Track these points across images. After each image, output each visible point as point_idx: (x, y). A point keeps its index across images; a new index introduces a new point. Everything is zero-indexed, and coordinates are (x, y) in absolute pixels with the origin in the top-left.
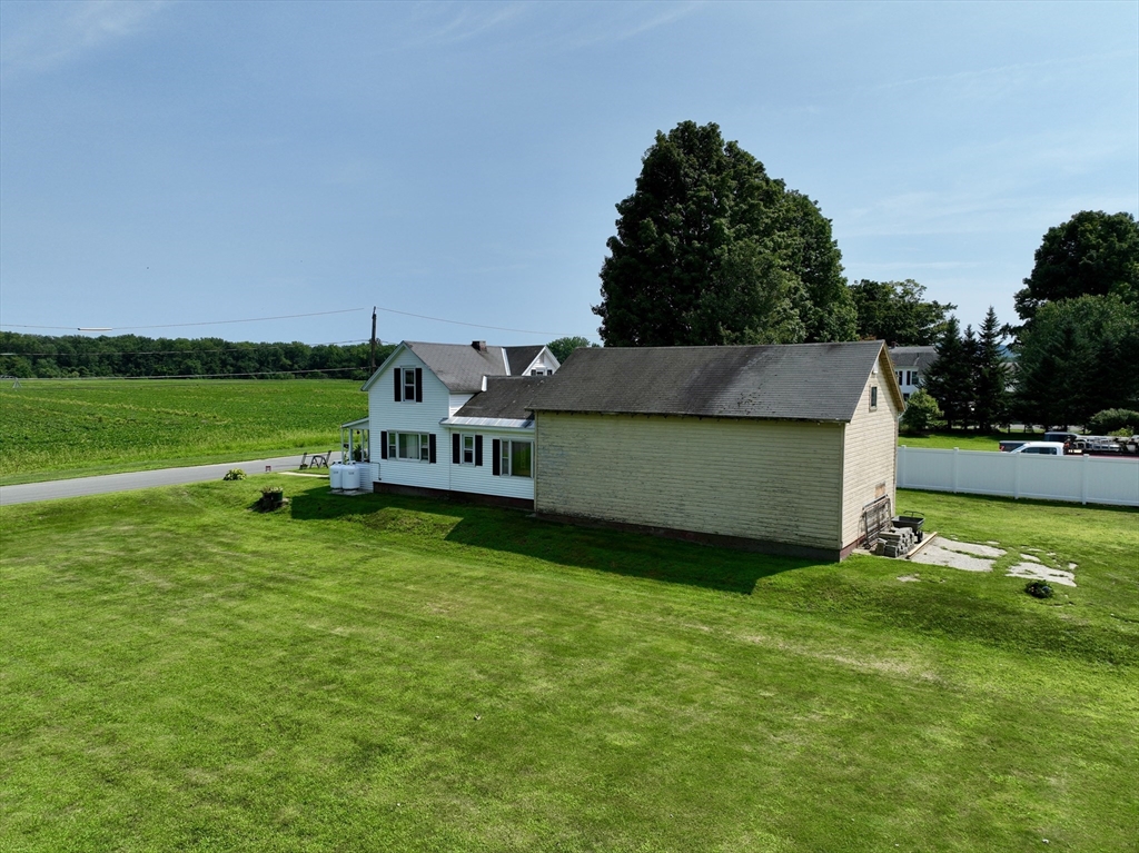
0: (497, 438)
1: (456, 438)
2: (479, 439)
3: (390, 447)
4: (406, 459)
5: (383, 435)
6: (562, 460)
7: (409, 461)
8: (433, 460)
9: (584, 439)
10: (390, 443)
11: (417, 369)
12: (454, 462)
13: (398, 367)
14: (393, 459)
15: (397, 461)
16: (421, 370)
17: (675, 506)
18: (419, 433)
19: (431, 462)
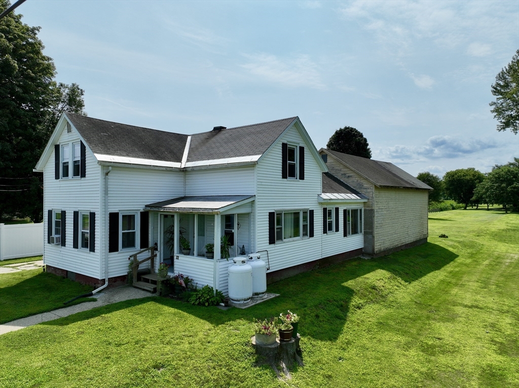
0: (345, 208)
1: (325, 210)
2: (337, 209)
3: (277, 228)
4: (291, 239)
5: (271, 215)
6: (382, 217)
7: (293, 241)
8: (312, 235)
9: (388, 204)
10: (277, 225)
11: (300, 147)
12: (324, 233)
13: (285, 142)
14: (280, 242)
15: (284, 242)
16: (303, 148)
17: (407, 232)
18: (301, 210)
19: (310, 237)
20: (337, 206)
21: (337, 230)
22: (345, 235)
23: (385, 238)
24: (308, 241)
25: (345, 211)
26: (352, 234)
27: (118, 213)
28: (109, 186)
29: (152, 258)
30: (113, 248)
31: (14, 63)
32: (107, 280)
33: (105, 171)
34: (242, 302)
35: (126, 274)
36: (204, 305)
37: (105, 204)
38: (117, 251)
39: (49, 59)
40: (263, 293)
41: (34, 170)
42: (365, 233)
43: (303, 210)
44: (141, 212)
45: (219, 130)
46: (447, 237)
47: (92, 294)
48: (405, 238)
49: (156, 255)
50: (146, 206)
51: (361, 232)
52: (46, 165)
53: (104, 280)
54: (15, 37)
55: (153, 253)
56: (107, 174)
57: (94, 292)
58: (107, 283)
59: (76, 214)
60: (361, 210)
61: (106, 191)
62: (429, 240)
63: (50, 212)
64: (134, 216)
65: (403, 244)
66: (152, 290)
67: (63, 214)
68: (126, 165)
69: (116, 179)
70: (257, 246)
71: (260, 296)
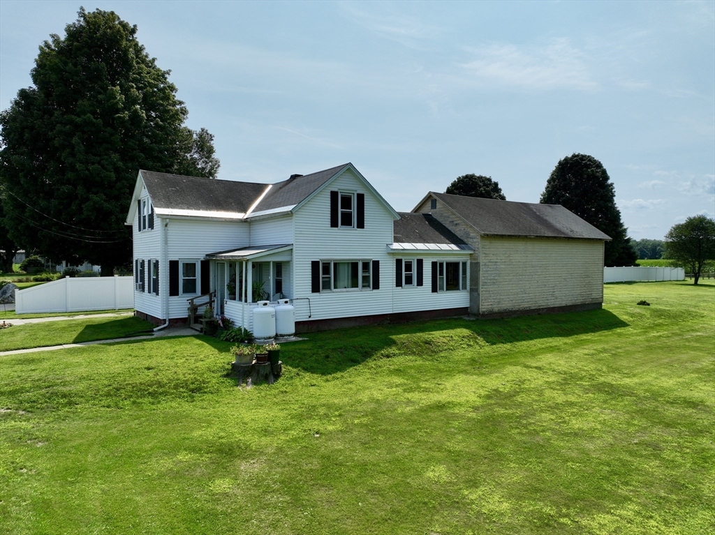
0: (435, 260)
1: (399, 262)
2: (420, 262)
3: (323, 278)
4: (344, 290)
5: (315, 265)
6: (497, 272)
7: (347, 292)
8: (376, 286)
9: (509, 256)
10: (323, 274)
11: (358, 194)
12: (397, 286)
13: (335, 190)
14: (328, 291)
15: (333, 292)
16: (363, 195)
17: (551, 293)
18: (359, 260)
19: (374, 288)
20: (420, 257)
21: (420, 283)
22: (434, 290)
23: (502, 297)
24: (370, 293)
25: (434, 264)
26: (447, 290)
27: (177, 262)
28: (168, 237)
29: (211, 302)
30: (174, 291)
31: (143, 113)
32: (167, 320)
33: (165, 223)
34: (262, 340)
35: (187, 316)
36: (229, 341)
37: (166, 252)
38: (178, 295)
39: (181, 103)
40: (289, 335)
41: (125, 224)
42: (472, 290)
43: (362, 260)
44: (202, 261)
45: (294, 177)
46: (649, 305)
47: (153, 331)
48: (548, 300)
49: (214, 301)
50: (207, 255)
51: (464, 287)
52: (132, 219)
53: (165, 320)
54: (145, 85)
55: (211, 299)
56: (166, 225)
57: (154, 329)
58: (167, 323)
59: (149, 261)
60: (464, 264)
61: (166, 242)
62: (604, 306)
63: (137, 261)
64: (195, 264)
65: (542, 307)
66: (199, 329)
67: (143, 261)
68: (183, 218)
69: (174, 229)
70: (295, 293)
71: (285, 337)
